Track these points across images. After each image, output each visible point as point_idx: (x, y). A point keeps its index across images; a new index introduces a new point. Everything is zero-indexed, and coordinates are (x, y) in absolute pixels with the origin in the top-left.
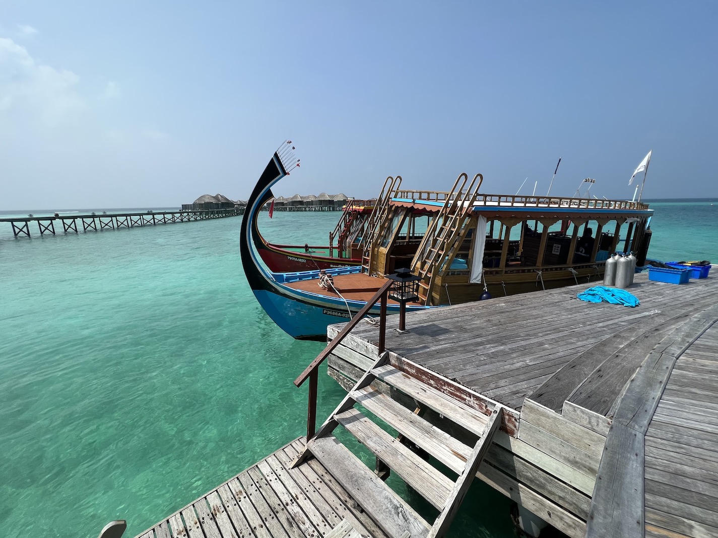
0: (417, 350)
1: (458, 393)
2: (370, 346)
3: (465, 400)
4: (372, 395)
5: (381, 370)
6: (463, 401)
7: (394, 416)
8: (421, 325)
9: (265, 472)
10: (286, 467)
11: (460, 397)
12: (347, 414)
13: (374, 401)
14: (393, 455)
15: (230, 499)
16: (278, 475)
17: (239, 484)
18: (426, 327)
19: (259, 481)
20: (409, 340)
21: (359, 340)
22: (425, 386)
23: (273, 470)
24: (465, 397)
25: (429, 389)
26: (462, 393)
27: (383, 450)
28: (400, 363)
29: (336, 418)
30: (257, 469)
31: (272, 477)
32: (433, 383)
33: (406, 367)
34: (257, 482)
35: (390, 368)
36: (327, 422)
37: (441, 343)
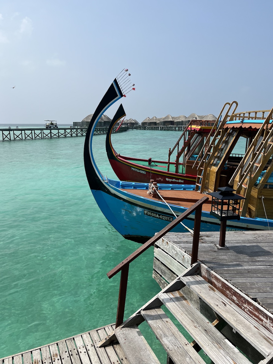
0: (229, 266)
1: (256, 313)
2: (186, 256)
3: (262, 321)
4: (177, 299)
5: (190, 279)
6: (260, 322)
7: (191, 321)
8: (243, 244)
9: (79, 344)
10: (95, 346)
11: (258, 317)
12: (153, 312)
13: (177, 305)
14: (182, 356)
15: (48, 358)
16: (88, 350)
17: (57, 349)
18: (248, 247)
19: (72, 350)
20: (225, 257)
21: (178, 249)
22: (226, 300)
23: (85, 344)
24: (262, 318)
25: (230, 304)
26: (260, 314)
27: (175, 350)
28: (209, 276)
29: (143, 313)
30: (73, 341)
31: (83, 350)
32: (235, 299)
33: (214, 280)
34: (71, 351)
35: (199, 278)
36: (134, 315)
37: (257, 264)
